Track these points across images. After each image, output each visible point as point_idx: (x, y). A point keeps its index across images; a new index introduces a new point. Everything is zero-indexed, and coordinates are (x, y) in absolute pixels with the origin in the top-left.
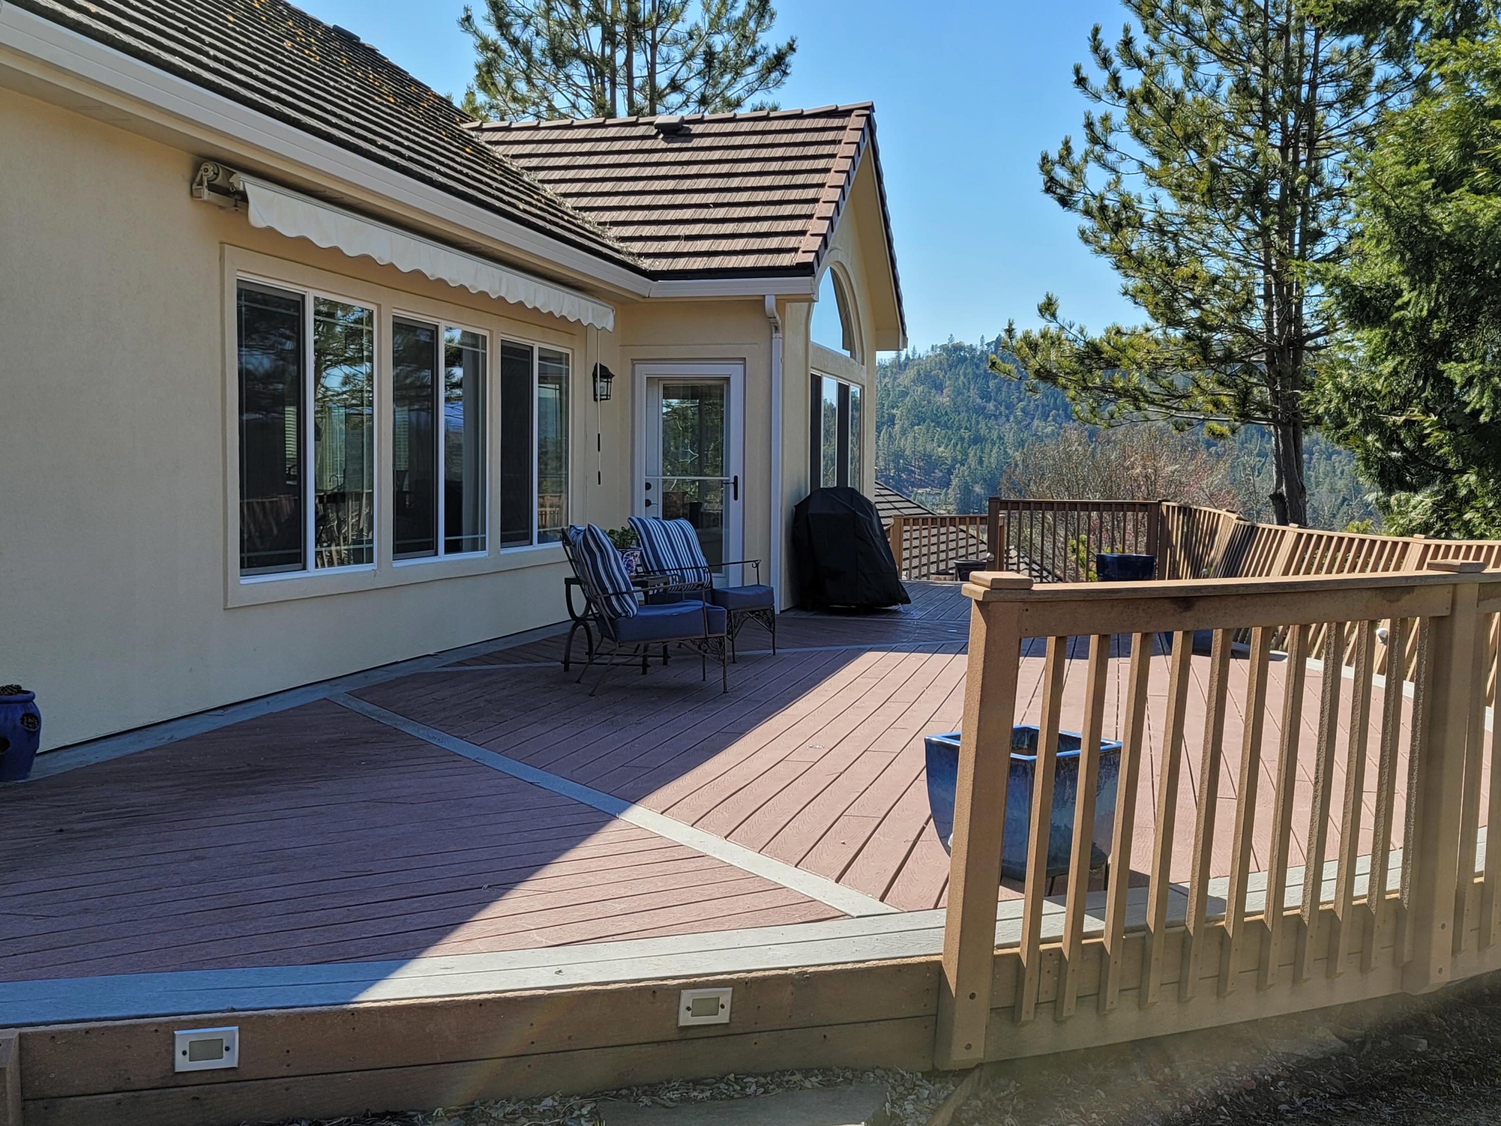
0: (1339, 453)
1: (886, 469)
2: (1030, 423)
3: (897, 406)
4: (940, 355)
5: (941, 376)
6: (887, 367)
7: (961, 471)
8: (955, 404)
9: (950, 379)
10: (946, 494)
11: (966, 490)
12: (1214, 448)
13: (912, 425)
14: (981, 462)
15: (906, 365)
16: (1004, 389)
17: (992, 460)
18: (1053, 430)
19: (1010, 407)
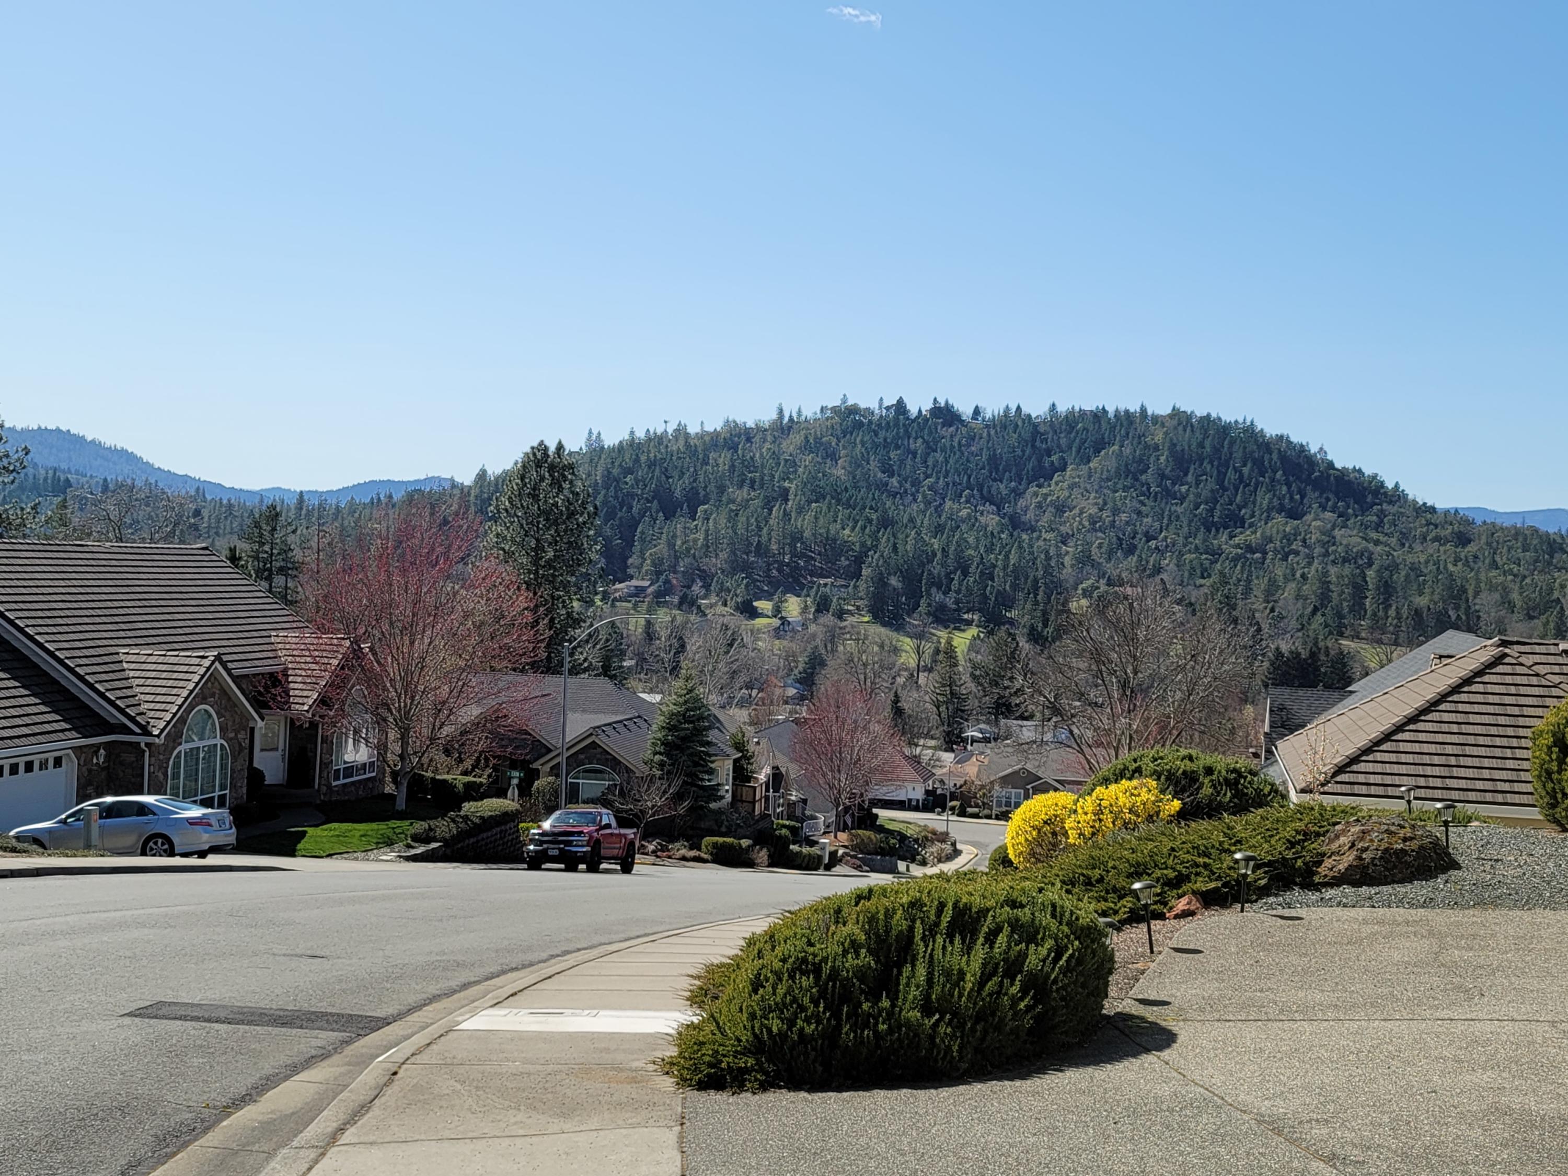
0: (1297, 553)
1: (780, 554)
2: (941, 504)
3: (788, 478)
4: (832, 418)
5: (833, 444)
6: (766, 430)
7: (873, 558)
8: (854, 478)
9: (844, 447)
10: (855, 587)
11: (881, 581)
12: (1155, 542)
13: (810, 502)
14: (895, 549)
15: (790, 428)
16: (909, 461)
17: (908, 547)
18: (969, 514)
19: (916, 483)
